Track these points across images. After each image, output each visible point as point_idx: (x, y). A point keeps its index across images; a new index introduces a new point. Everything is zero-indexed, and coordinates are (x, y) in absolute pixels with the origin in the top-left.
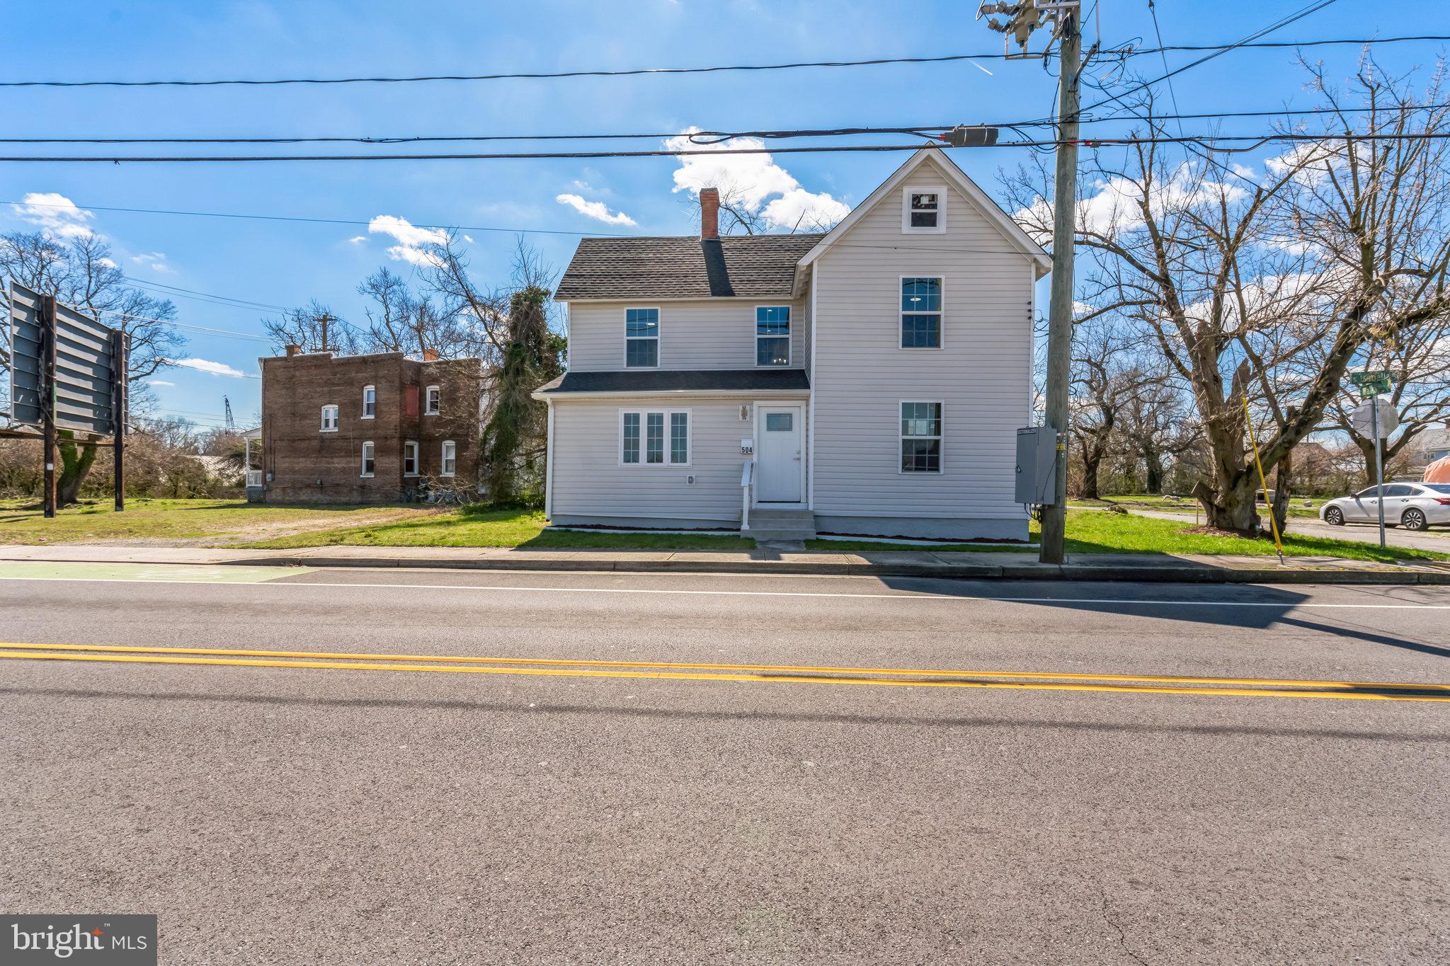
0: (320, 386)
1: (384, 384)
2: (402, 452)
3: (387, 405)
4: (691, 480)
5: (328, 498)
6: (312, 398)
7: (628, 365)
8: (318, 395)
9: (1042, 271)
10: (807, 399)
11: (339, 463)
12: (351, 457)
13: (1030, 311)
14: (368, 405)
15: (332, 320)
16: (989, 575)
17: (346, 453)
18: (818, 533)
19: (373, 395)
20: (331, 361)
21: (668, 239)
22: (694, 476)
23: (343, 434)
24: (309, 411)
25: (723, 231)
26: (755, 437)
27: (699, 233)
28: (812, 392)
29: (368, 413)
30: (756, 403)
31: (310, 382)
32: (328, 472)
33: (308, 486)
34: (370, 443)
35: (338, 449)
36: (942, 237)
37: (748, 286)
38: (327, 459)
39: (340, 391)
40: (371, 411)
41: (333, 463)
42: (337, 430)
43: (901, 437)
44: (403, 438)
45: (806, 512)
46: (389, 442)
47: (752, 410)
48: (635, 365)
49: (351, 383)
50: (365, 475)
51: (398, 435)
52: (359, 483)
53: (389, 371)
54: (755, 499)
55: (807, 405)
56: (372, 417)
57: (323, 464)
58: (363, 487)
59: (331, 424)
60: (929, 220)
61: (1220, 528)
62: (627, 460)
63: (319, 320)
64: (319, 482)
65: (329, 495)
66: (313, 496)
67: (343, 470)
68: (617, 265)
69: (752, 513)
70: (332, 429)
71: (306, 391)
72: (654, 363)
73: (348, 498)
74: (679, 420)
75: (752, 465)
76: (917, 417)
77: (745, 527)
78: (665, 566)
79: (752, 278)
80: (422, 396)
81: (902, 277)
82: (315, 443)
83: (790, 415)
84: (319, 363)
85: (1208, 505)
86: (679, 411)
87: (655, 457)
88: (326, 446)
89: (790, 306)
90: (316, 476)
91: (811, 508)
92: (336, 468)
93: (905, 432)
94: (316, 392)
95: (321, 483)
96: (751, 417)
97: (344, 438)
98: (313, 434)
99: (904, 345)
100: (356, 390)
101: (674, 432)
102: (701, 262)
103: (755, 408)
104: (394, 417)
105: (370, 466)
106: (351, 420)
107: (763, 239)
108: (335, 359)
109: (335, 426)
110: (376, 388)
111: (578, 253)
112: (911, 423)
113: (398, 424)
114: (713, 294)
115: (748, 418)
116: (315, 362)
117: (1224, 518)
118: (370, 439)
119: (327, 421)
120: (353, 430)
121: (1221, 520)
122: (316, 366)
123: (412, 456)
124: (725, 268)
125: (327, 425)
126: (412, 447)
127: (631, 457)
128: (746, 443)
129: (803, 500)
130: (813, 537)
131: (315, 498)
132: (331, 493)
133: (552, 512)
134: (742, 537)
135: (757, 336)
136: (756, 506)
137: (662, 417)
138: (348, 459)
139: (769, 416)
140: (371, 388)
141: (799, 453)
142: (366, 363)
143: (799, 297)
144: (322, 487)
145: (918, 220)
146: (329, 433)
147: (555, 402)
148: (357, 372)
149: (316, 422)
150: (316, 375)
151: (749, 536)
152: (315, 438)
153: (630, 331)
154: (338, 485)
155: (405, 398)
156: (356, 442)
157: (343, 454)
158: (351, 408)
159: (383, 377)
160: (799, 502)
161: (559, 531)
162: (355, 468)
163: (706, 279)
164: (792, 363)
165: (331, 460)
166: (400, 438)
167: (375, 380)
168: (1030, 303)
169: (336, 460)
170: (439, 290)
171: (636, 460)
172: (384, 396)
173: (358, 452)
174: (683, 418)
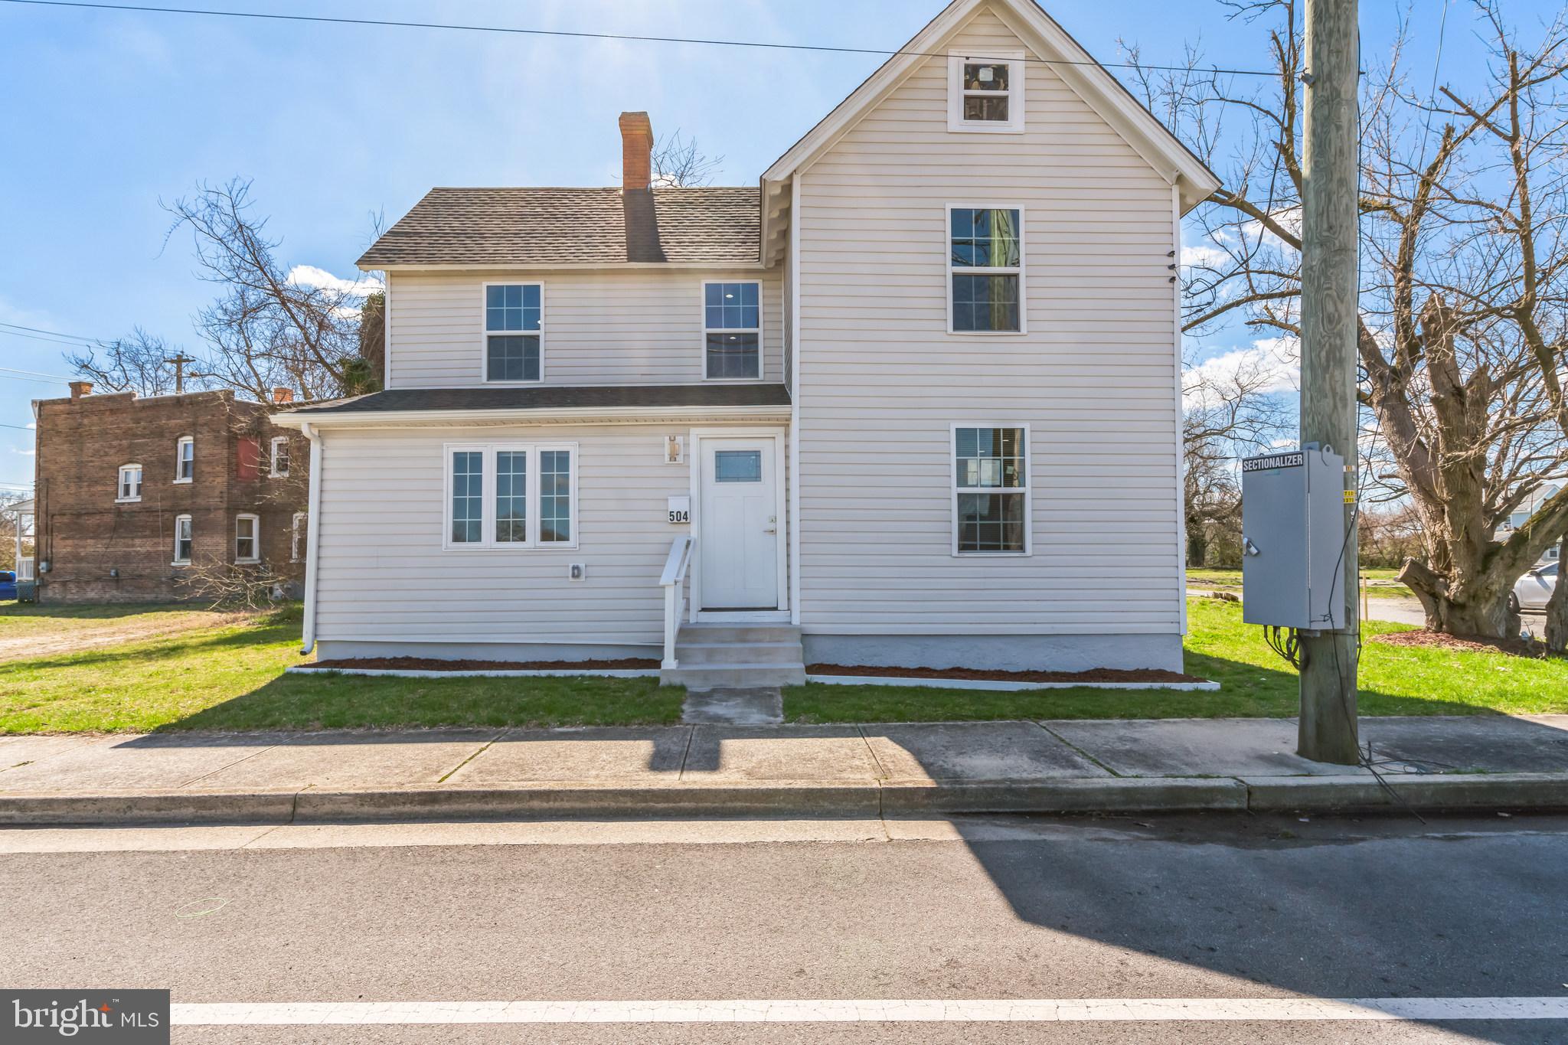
0: (117, 438)
1: (206, 435)
2: (230, 530)
3: (210, 463)
4: (576, 572)
5: (127, 595)
6: (106, 454)
7: (490, 378)
8: (112, 451)
9: (1190, 200)
10: (786, 423)
11: (142, 546)
12: (158, 537)
13: (1172, 267)
14: (185, 464)
15: (188, 360)
16: (1217, 805)
17: (152, 531)
18: (811, 669)
19: (191, 450)
20: (133, 402)
21: (571, 190)
22: (582, 565)
23: (148, 505)
24: (101, 474)
25: (657, 182)
26: (694, 490)
27: (621, 185)
28: (795, 409)
29: (185, 475)
30: (695, 432)
31: (104, 433)
32: (127, 558)
33: (98, 579)
34: (186, 518)
35: (142, 527)
36: (1016, 139)
37: (691, 249)
38: (126, 541)
39: (147, 444)
40: (190, 472)
41: (133, 546)
42: (139, 500)
43: (955, 490)
44: (232, 510)
45: (787, 629)
46: (212, 516)
47: (687, 445)
48: (500, 377)
49: (160, 433)
50: (179, 562)
51: (225, 505)
52: (170, 573)
53: (213, 416)
54: (695, 606)
55: (787, 435)
56: (189, 480)
57: (120, 548)
58: (173, 579)
59: (133, 491)
60: (997, 110)
61: (1456, 634)
62: (458, 537)
63: (172, 361)
64: (113, 573)
65: (128, 592)
66: (105, 592)
67: (148, 556)
68: (480, 221)
69: (686, 633)
70: (134, 497)
71: (97, 446)
72: (535, 375)
73: (154, 595)
74: (555, 463)
75: (689, 543)
76: (981, 455)
77: (669, 663)
78: (423, 803)
79: (697, 239)
80: (267, 448)
81: (950, 206)
82: (109, 518)
83: (757, 454)
84: (115, 406)
85: (1428, 598)
86: (555, 446)
87: (511, 529)
88: (124, 522)
89: (760, 282)
90: (110, 565)
91: (796, 620)
92: (137, 552)
93: (962, 480)
94: (111, 447)
95: (117, 574)
96: (687, 456)
97: (149, 511)
98: (106, 506)
99: (955, 328)
100: (167, 443)
101: (546, 485)
102: (618, 219)
103: (693, 441)
104: (219, 480)
105: (186, 549)
106: (160, 485)
107: (720, 192)
108: (139, 401)
109: (139, 493)
110: (195, 440)
111: (421, 205)
112: (972, 466)
113: (225, 489)
114: (630, 260)
115: (680, 459)
116: (111, 405)
117: (1463, 619)
118: (185, 511)
119: (127, 488)
120: (162, 499)
121: (1457, 622)
122: (111, 410)
123: (250, 534)
124: (655, 226)
125: (127, 492)
126: (250, 522)
127: (465, 531)
128: (678, 505)
129: (783, 605)
130: (800, 679)
131: (107, 596)
132: (130, 589)
133: (316, 636)
134: (663, 682)
135: (705, 331)
136: (695, 617)
137: (524, 458)
138: (156, 540)
139: (720, 455)
140: (188, 440)
141: (774, 520)
142: (181, 406)
143: (772, 265)
144: (117, 580)
145: (975, 109)
146: (129, 503)
147: (323, 434)
148: (169, 418)
149: (111, 489)
150: (112, 423)
151: (677, 681)
152: (108, 511)
153: (493, 321)
154: (141, 576)
155: (237, 454)
156: (167, 515)
157: (148, 533)
158: (160, 468)
159: (205, 424)
160: (776, 609)
161: (316, 674)
162: (164, 552)
163: (623, 239)
164: (764, 376)
165: (130, 542)
166: (228, 509)
167: (193, 428)
168: (1172, 254)
169: (137, 541)
170: (229, 279)
171: (476, 536)
172: (205, 451)
173: (169, 530)
174: (563, 458)
